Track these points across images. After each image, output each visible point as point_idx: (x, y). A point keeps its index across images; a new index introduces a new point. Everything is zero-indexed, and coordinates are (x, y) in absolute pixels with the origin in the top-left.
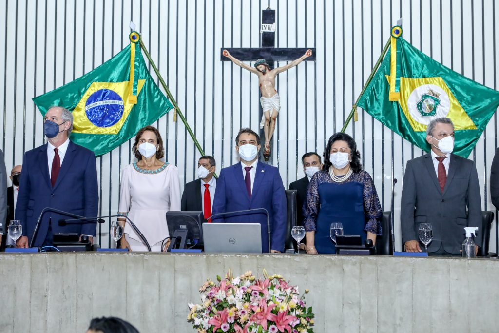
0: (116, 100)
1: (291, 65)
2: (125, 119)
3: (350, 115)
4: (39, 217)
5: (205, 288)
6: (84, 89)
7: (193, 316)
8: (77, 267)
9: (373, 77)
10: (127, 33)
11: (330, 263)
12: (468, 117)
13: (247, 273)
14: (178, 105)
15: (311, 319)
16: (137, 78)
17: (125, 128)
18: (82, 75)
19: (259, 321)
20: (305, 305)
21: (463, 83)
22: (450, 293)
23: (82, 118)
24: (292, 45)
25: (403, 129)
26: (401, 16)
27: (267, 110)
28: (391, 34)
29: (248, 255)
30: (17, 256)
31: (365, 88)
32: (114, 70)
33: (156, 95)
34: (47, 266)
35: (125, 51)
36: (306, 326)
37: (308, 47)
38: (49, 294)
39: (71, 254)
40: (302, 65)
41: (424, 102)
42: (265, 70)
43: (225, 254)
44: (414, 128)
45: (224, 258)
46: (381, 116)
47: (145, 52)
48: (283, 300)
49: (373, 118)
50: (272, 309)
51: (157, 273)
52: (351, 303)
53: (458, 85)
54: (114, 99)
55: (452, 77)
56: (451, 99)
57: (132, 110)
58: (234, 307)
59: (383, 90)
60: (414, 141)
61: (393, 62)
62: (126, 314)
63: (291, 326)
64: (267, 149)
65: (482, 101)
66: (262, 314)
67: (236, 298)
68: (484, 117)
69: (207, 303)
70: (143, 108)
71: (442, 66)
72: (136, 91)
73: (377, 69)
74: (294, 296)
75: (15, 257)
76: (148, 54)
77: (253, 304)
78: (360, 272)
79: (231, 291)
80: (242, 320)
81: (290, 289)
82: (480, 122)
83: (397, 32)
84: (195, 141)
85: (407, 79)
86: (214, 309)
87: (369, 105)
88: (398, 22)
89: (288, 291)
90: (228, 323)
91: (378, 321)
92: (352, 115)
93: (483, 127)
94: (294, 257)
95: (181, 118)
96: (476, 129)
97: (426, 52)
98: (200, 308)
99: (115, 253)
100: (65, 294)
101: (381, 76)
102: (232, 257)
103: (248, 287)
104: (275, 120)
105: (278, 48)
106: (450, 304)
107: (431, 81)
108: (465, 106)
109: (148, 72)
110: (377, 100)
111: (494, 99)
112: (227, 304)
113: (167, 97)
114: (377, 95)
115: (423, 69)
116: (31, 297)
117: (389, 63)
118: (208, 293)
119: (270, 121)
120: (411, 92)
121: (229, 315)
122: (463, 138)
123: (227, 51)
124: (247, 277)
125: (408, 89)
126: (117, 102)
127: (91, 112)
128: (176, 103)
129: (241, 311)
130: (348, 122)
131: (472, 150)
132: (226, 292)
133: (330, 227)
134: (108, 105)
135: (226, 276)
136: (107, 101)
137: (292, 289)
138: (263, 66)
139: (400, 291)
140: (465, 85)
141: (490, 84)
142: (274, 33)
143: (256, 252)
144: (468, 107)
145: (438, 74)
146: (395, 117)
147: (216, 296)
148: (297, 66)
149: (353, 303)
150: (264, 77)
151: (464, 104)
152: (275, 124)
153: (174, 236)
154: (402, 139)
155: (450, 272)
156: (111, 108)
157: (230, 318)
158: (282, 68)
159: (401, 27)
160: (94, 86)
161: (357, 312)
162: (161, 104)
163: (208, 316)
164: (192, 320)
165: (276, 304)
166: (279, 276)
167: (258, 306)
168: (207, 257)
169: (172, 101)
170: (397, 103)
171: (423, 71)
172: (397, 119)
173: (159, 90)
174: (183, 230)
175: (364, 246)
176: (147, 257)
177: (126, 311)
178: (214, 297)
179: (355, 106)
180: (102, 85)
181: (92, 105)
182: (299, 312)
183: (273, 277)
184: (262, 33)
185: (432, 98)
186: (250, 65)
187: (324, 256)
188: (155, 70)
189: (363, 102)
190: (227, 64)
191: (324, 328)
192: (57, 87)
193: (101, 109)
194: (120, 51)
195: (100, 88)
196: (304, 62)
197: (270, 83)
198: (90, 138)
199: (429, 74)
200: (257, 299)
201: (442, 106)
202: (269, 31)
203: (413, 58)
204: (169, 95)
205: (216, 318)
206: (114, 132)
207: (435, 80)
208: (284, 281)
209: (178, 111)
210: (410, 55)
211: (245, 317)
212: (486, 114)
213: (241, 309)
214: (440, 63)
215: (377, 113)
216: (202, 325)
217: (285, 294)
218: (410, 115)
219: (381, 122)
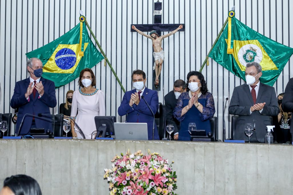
0: (72, 54)
1: (171, 34)
2: (77, 65)
3: (204, 62)
4: (22, 119)
5: (114, 160)
6: (54, 48)
7: (107, 176)
8: (42, 147)
9: (217, 40)
10: (78, 16)
11: (187, 146)
12: (273, 63)
13: (138, 152)
14: (107, 57)
15: (175, 178)
16: (84, 42)
17: (77, 70)
18: (53, 40)
19: (144, 179)
20: (172, 171)
21: (271, 43)
22: (257, 164)
23: (53, 64)
24: (171, 22)
25: (235, 70)
26: (234, 5)
27: (157, 59)
28: (228, 15)
29: (140, 141)
30: (9, 141)
31: (213, 46)
32: (71, 38)
33: (94, 51)
34: (25, 147)
35: (77, 27)
36: (172, 182)
37: (180, 23)
38: (26, 162)
39: (39, 140)
40: (177, 34)
41: (248, 54)
42: (156, 37)
43: (126, 140)
44: (241, 69)
45: (126, 143)
46: (222, 62)
47: (88, 27)
48: (158, 168)
49: (218, 64)
50: (151, 173)
51: (87, 151)
52: (199, 169)
53: (267, 44)
54: (71, 54)
55: (264, 40)
56: (263, 53)
57: (81, 60)
58: (130, 171)
59: (223, 47)
60: (241, 76)
61: (230, 31)
62: (70, 174)
63: (163, 182)
64: (157, 82)
65: (281, 53)
66: (146, 175)
67: (131, 166)
68: (282, 63)
69: (115, 169)
70: (87, 59)
71: (258, 33)
72: (83, 49)
73: (220, 35)
74: (165, 165)
75: (8, 141)
76: (90, 29)
77: (141, 170)
78: (205, 151)
79: (128, 162)
80: (134, 179)
81: (163, 161)
82: (280, 65)
83: (232, 14)
84: (116, 77)
85: (237, 41)
86: (119, 172)
87: (215, 56)
88: (232, 8)
89: (162, 162)
90: (126, 180)
91: (215, 180)
92: (206, 62)
93: (282, 69)
94: (166, 142)
95: (109, 64)
96: (278, 69)
97: (249, 25)
98: (111, 171)
99: (64, 140)
100: (36, 163)
101: (223, 40)
102: (131, 142)
103: (139, 160)
104: (161, 65)
105: (163, 24)
106: (257, 171)
107: (252, 42)
108: (271, 57)
109: (90, 39)
110: (220, 53)
111: (288, 52)
112: (126, 169)
113: (101, 53)
114: (220, 50)
115: (247, 35)
116: (16, 164)
117: (227, 32)
118: (115, 163)
119: (158, 66)
120: (240, 49)
121: (127, 175)
122: (270, 75)
123: (134, 26)
124: (138, 154)
125: (238, 47)
126: (73, 56)
127: (58, 61)
128: (105, 56)
129: (134, 173)
130: (203, 66)
131: (275, 82)
132: (126, 162)
133: (188, 126)
134: (67, 57)
135: (127, 153)
136: (67, 55)
137: (165, 161)
138: (155, 35)
139: (228, 163)
140: (271, 44)
141: (286, 43)
142: (161, 15)
143: (145, 139)
144: (273, 57)
145: (255, 38)
146: (231, 63)
147: (120, 165)
148: (174, 34)
149: (200, 169)
150: (155, 41)
151: (271, 55)
152: (161, 67)
153: (99, 130)
154: (235, 75)
155: (258, 152)
156: (69, 59)
157: (128, 177)
158: (165, 36)
159: (234, 11)
160: (60, 47)
161: (203, 174)
162: (97, 56)
163: (115, 176)
164: (106, 178)
165: (154, 170)
166: (157, 153)
167: (144, 171)
168: (116, 142)
169: (103, 55)
170: (232, 55)
171: (247, 37)
172: (231, 64)
173: (96, 48)
174: (104, 127)
175: (207, 136)
176: (82, 142)
177: (70, 172)
178: (119, 165)
179: (207, 56)
180: (64, 46)
181: (59, 57)
182: (168, 174)
183: (154, 154)
184: (154, 15)
185: (252, 52)
186: (148, 34)
187: (184, 142)
188: (94, 37)
189: (212, 55)
190: (135, 34)
191: (183, 184)
192: (39, 47)
193: (63, 59)
194: (74, 26)
195: (63, 48)
196: (178, 32)
197: (159, 44)
198: (58, 76)
199: (250, 38)
200: (143, 166)
201: (258, 57)
202: (158, 14)
203: (241, 29)
204: (102, 51)
205: (119, 178)
206: (71, 72)
207: (254, 41)
208: (160, 156)
209: (107, 61)
210: (239, 27)
211: (136, 177)
212: (283, 61)
213: (134, 172)
214: (257, 31)
215: (220, 61)
216: (112, 181)
217: (160, 164)
218: (239, 62)
219: (222, 66)
